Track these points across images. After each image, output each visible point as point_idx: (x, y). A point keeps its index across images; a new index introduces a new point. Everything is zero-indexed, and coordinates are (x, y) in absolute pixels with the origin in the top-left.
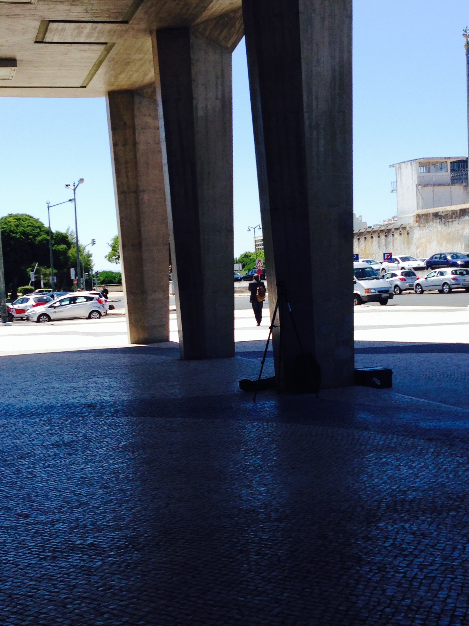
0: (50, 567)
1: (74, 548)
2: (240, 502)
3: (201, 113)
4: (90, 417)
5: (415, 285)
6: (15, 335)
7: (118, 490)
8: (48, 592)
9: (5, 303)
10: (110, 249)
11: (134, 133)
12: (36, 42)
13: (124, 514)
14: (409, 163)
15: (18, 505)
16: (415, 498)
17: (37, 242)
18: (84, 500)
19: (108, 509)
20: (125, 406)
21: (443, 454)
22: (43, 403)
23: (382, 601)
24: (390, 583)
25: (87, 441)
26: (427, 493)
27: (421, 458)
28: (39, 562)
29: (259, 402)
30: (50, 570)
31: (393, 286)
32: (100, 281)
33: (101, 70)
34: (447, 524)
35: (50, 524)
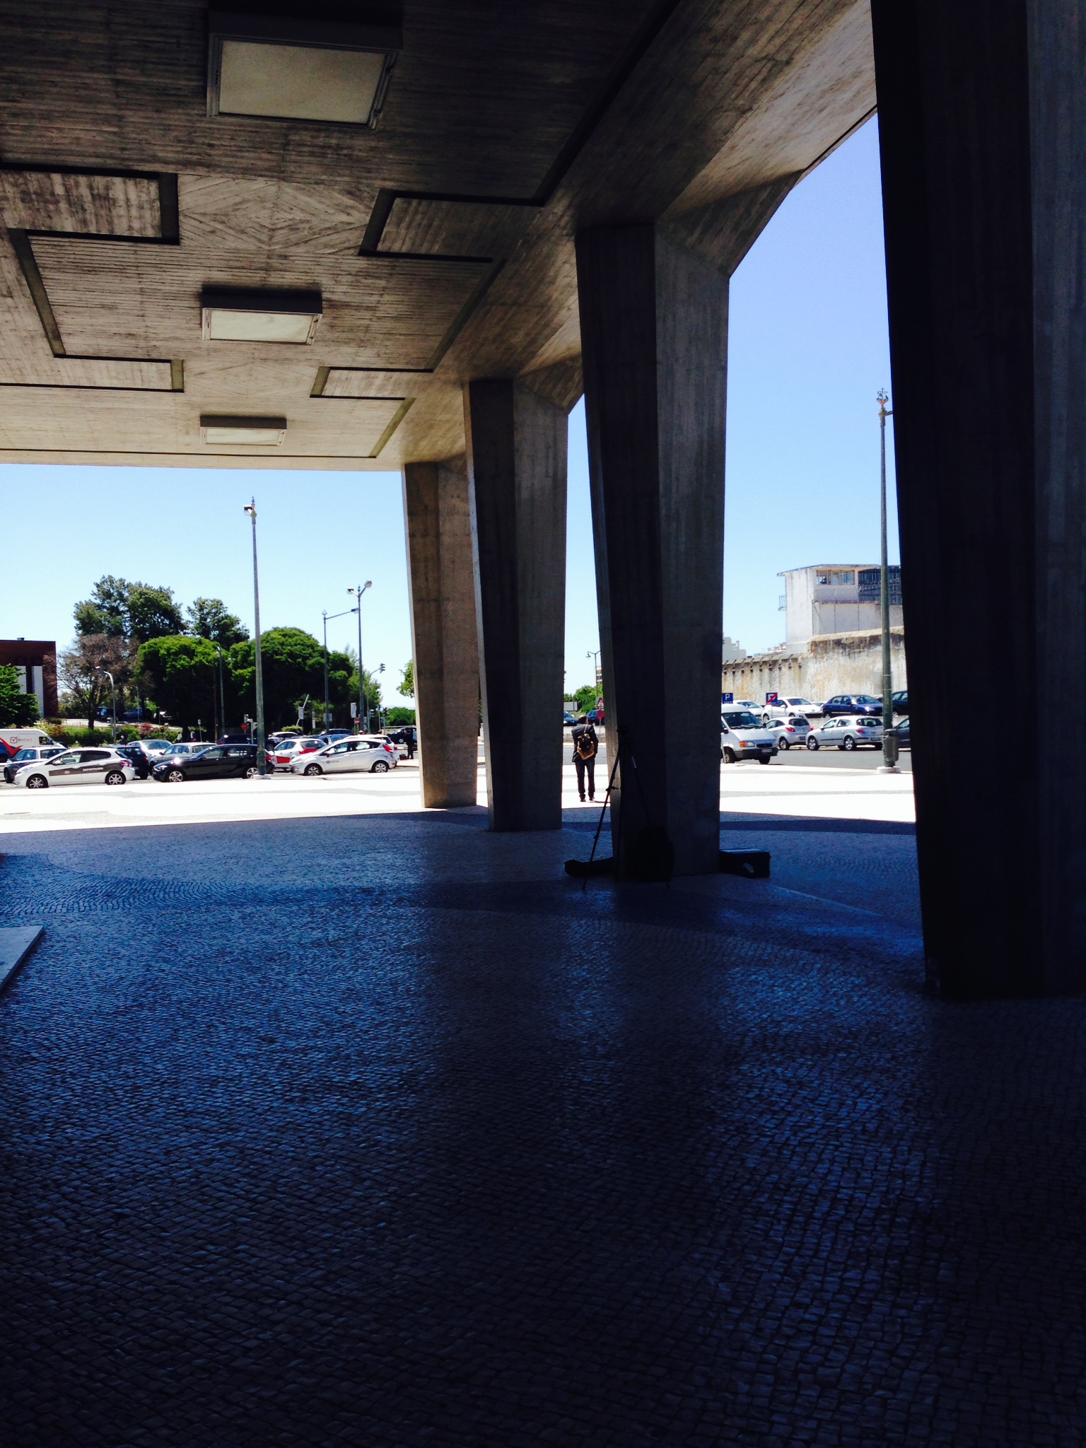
0: (297, 1112)
1: (330, 1088)
2: (556, 1029)
3: (525, 494)
4: (365, 906)
5: (807, 738)
6: (275, 792)
7: (395, 1007)
8: (293, 1147)
9: (263, 748)
10: (402, 679)
11: (437, 519)
12: (312, 396)
13: (401, 1042)
14: (804, 570)
15: (261, 1025)
16: (791, 1032)
17: (307, 667)
18: (348, 1020)
19: (380, 1034)
20: (412, 893)
21: (834, 971)
22: (304, 885)
23: (739, 1175)
24: (752, 1149)
25: (359, 940)
26: (809, 1025)
27: (803, 977)
28: (283, 1106)
29: (590, 892)
30: (298, 1117)
31: (778, 738)
32: (388, 721)
33: (397, 435)
34: (833, 1069)
35: (302, 1053)
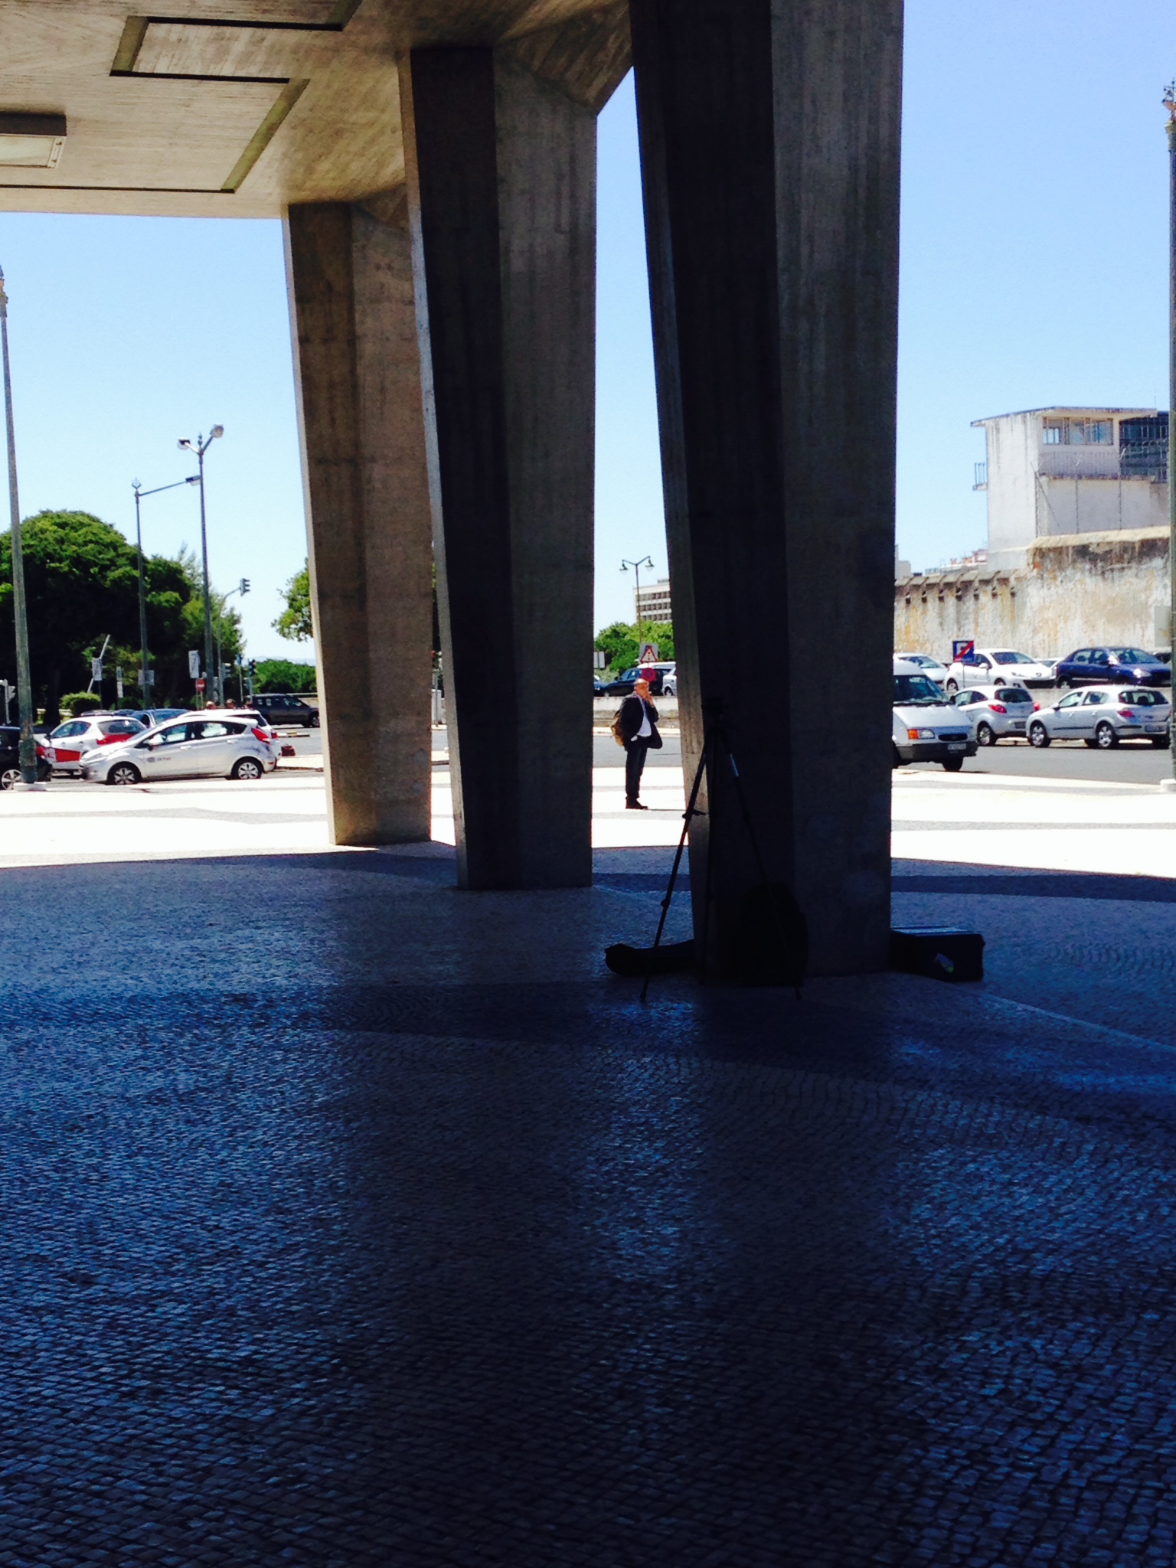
0: (146, 1417)
1: (203, 1370)
2: (615, 1262)
3: (517, 264)
4: (239, 1028)
5: (1028, 725)
6: (55, 815)
7: (311, 1218)
8: (142, 1483)
9: (30, 732)
10: (284, 606)
11: (351, 310)
12: (115, 73)
13: (327, 1284)
14: (1019, 417)
15: (65, 1251)
16: (1052, 1271)
17: (108, 584)
18: (227, 1243)
19: (287, 1269)
20: (326, 1003)
21: (1119, 1157)
22: (123, 987)
23: (982, 1542)
24: (1002, 1494)
25: (234, 1090)
26: (1084, 1258)
27: (1064, 1168)
28: (117, 1405)
29: (655, 1004)
30: (147, 1427)
31: (976, 725)
32: (258, 685)
33: (273, 150)
34: (1138, 1343)
35: (145, 1304)
